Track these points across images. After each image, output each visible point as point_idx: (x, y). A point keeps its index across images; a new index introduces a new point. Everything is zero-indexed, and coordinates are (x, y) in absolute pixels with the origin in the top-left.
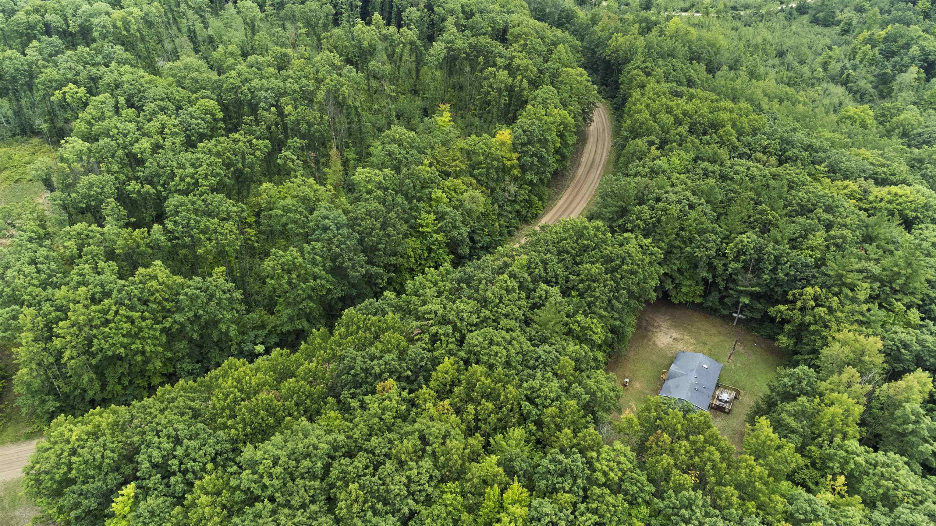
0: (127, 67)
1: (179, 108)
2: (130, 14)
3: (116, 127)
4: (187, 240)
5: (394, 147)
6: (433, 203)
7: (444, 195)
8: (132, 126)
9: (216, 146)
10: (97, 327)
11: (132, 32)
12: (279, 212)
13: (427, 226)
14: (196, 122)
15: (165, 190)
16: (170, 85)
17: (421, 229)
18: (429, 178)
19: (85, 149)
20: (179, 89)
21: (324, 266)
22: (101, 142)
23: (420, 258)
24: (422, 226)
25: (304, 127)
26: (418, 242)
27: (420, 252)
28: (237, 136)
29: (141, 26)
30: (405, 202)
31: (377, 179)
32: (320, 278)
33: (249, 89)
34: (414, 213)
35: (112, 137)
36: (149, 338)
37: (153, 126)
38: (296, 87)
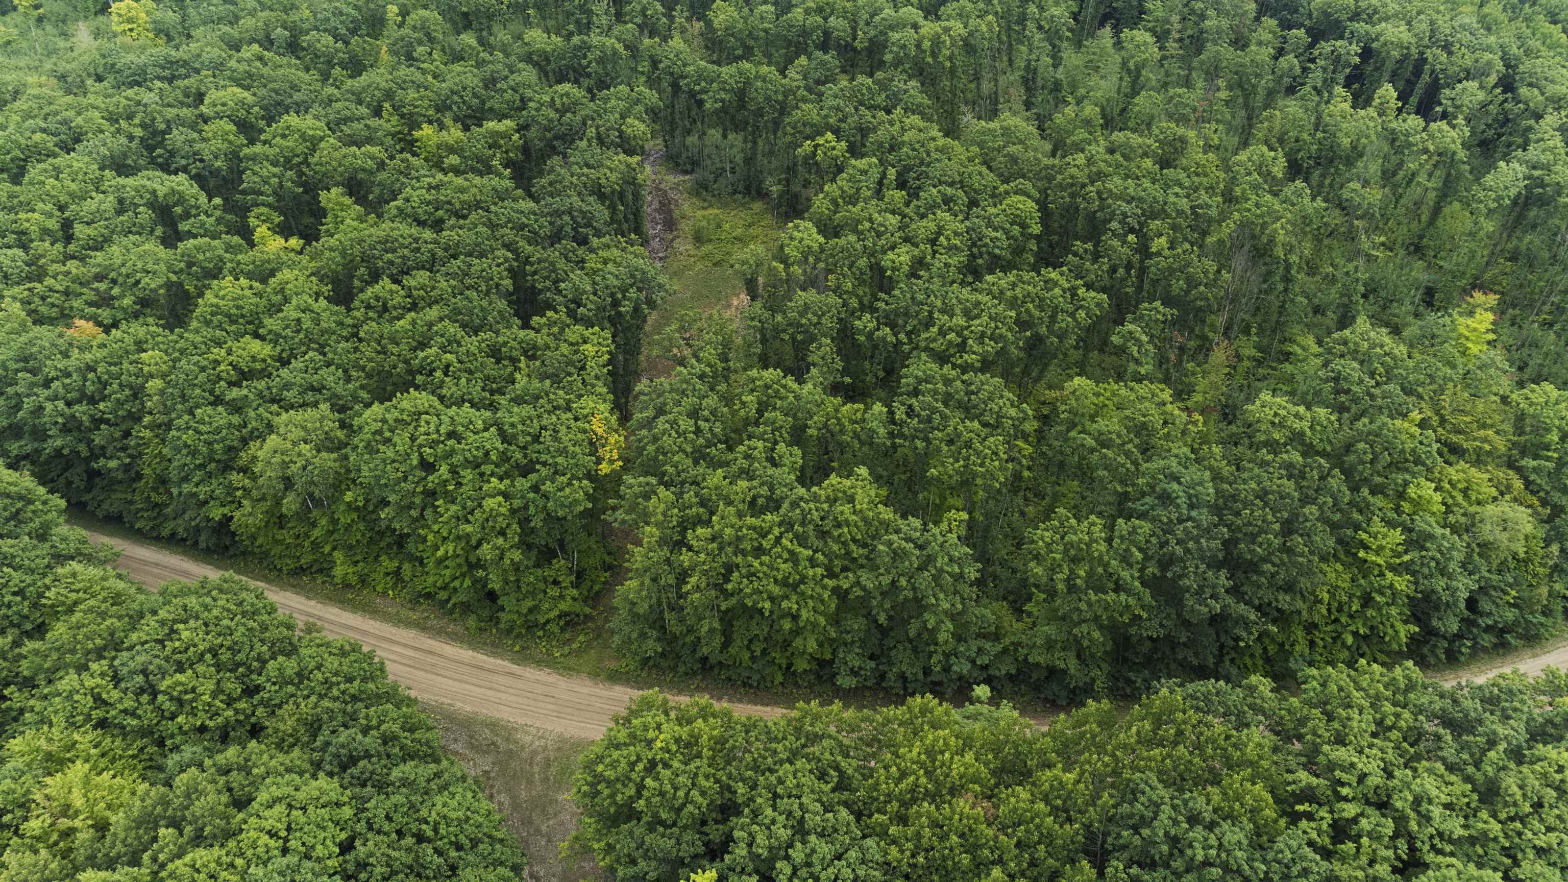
0: (915, 119)
1: (973, 203)
2: (947, 30)
3: (871, 220)
4: (920, 444)
5: (1351, 368)
6: (1406, 506)
7: (1438, 497)
8: (893, 221)
9: (1014, 285)
10: (744, 553)
11: (941, 59)
12: (1090, 442)
13: (1379, 551)
14: (994, 234)
15: (910, 341)
16: (971, 160)
17: (1361, 554)
18: (1413, 451)
19: (815, 246)
20: (984, 169)
21: (1142, 570)
22: (842, 241)
23: (1340, 610)
24: (1366, 548)
25: (1178, 285)
26: (1348, 577)
27: (1345, 598)
28: (1054, 275)
29: (956, 52)
30: (1344, 488)
31: (1297, 425)
32: (1129, 592)
33: (1099, 193)
34: (1356, 516)
35: (859, 233)
36: (812, 597)
37: (924, 227)
38: (1184, 204)
